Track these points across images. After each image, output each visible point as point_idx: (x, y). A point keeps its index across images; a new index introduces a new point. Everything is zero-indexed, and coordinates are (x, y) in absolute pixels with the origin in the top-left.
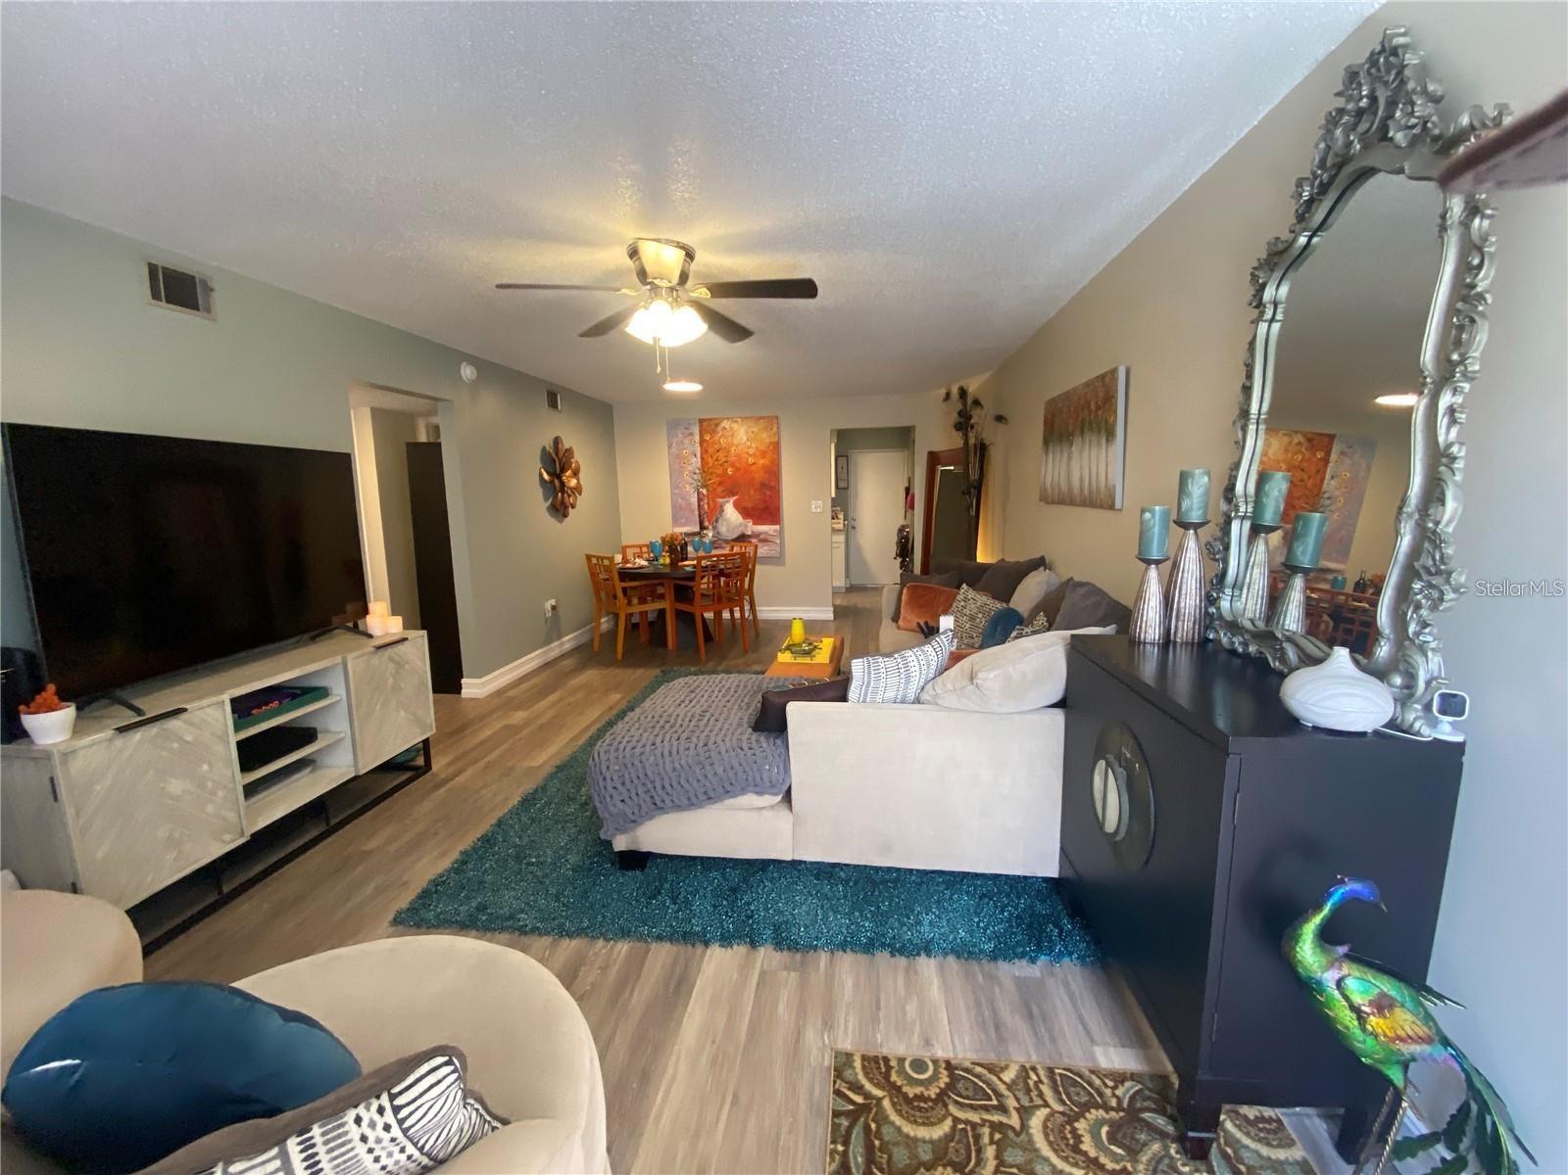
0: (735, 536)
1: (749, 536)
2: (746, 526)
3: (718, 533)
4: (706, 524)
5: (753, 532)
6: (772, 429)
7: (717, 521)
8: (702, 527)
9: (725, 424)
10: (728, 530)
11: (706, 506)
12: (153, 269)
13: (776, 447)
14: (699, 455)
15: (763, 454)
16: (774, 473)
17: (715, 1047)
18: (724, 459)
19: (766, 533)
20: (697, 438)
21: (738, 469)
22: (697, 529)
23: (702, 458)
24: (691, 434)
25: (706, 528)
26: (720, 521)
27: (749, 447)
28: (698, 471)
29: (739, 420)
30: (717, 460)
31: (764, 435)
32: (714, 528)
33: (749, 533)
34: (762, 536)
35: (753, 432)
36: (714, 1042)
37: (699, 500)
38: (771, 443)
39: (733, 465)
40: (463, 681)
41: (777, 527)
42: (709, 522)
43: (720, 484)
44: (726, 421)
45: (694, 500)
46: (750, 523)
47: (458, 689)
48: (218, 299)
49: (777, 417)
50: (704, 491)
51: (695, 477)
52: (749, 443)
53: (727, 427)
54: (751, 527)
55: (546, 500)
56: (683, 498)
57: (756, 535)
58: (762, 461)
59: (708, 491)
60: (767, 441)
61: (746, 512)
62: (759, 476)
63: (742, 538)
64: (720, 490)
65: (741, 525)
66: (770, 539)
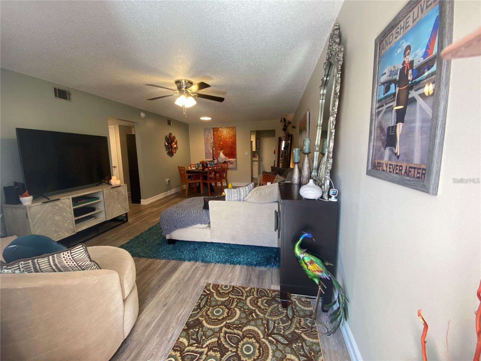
0: (223, 162)
1: (227, 162)
2: (226, 159)
3: (218, 161)
4: (215, 158)
5: (228, 161)
6: (233, 131)
7: (218, 158)
8: (214, 159)
9: (220, 129)
10: (221, 160)
11: (215, 153)
12: (55, 89)
13: (235, 136)
14: (213, 138)
15: (231, 138)
16: (234, 144)
17: (178, 281)
18: (220, 139)
19: (232, 161)
20: (212, 133)
21: (224, 142)
22: (212, 160)
23: (214, 139)
24: (211, 132)
25: (215, 159)
26: (219, 158)
27: (227, 136)
28: (212, 143)
29: (224, 128)
30: (218, 140)
31: (231, 132)
32: (217, 159)
33: (227, 161)
34: (231, 162)
35: (228, 132)
36: (178, 280)
37: (213, 151)
38: (233, 135)
39: (222, 141)
40: (141, 200)
41: (235, 159)
42: (216, 157)
43: (219, 147)
44: (220, 128)
45: (211, 151)
46: (227, 158)
47: (140, 202)
48: (73, 97)
49: (235, 127)
50: (214, 149)
51: (212, 145)
52: (227, 135)
53: (221, 130)
54: (228, 159)
55: (167, 151)
56: (208, 151)
57: (229, 162)
58: (231, 140)
59: (215, 148)
60: (232, 134)
61: (226, 155)
62: (230, 144)
63: (225, 162)
64: (219, 148)
65: (224, 159)
66: (233, 163)
